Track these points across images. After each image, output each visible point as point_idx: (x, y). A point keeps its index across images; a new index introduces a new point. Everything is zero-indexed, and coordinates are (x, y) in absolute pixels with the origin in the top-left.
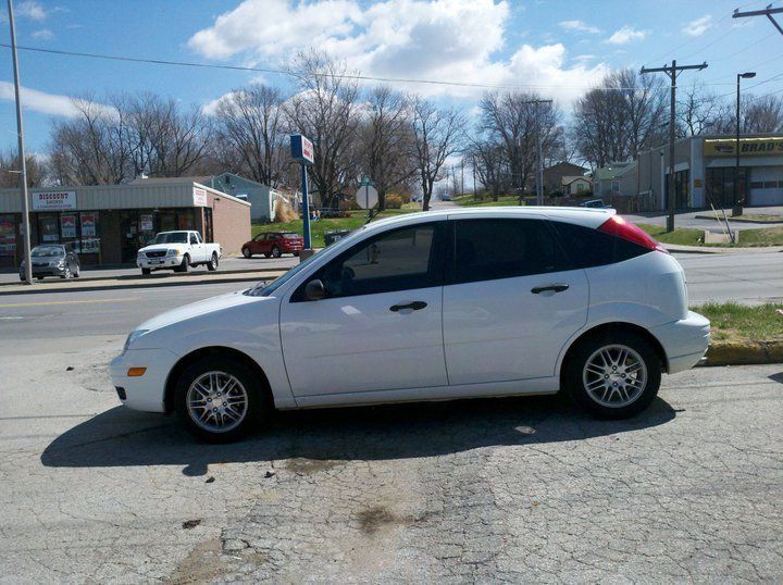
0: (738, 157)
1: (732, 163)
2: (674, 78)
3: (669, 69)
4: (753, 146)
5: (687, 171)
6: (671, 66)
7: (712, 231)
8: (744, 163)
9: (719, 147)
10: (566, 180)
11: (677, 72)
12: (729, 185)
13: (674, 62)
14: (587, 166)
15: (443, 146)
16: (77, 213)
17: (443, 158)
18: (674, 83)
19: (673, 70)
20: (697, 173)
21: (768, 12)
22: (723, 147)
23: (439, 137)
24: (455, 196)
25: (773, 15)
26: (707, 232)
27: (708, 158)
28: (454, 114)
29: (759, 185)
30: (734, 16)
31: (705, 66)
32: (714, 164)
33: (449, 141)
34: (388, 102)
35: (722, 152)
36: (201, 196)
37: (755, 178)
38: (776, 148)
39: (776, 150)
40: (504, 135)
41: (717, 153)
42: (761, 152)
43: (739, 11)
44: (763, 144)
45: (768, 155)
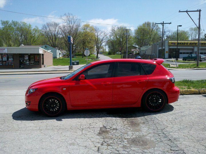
0: (177, 46)
1: (176, 47)
2: (163, 26)
4: (180, 43)
5: (164, 49)
6: (162, 23)
7: (172, 64)
8: (178, 47)
9: (172, 43)
10: (133, 50)
11: (164, 24)
12: (174, 53)
14: (137, 46)
15: (102, 40)
16: (7, 54)
17: (102, 43)
19: (163, 24)
20: (167, 49)
21: (187, 12)
23: (101, 38)
24: (104, 53)
25: (188, 12)
26: (170, 65)
27: (169, 46)
28: (105, 32)
29: (181, 53)
30: (179, 12)
31: (171, 23)
32: (171, 47)
33: (104, 39)
34: (88, 28)
35: (173, 45)
36: (41, 51)
37: (181, 51)
39: (186, 45)
40: (117, 38)
42: (182, 45)
43: (181, 11)
44: (183, 43)
45: (184, 46)
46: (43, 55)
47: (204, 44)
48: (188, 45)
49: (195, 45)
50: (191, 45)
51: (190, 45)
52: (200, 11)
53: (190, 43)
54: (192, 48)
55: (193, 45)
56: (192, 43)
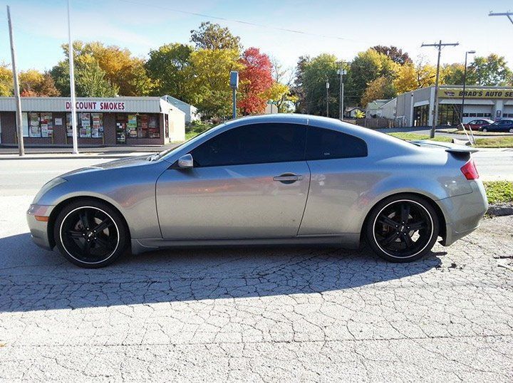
2: (440, 50)
3: (437, 45)
4: (466, 93)
5: (428, 105)
6: (438, 43)
10: (349, 109)
11: (442, 47)
13: (440, 41)
18: (439, 53)
19: (439, 46)
21: (508, 14)
22: (449, 93)
25: (510, 16)
26: (455, 140)
27: (440, 98)
29: (467, 114)
30: (490, 15)
31: (458, 44)
32: (443, 102)
35: (448, 96)
38: (478, 94)
39: (477, 96)
41: (445, 96)
42: (469, 97)
44: (470, 92)
45: (473, 99)
46: (167, 116)
48: (483, 96)
49: (497, 96)
50: (490, 97)
51: (487, 97)
53: (488, 94)
54: (492, 103)
55: (494, 96)
56: (492, 94)
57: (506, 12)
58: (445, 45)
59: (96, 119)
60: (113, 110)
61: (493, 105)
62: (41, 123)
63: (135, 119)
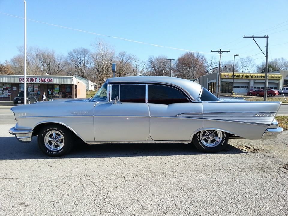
0: (233, 79)
2: (220, 54)
3: (219, 51)
4: (235, 76)
6: (220, 51)
9: (225, 76)
11: (222, 52)
13: (221, 49)
18: (220, 56)
21: (253, 37)
22: (226, 76)
27: (222, 79)
29: (236, 87)
30: (244, 37)
31: (229, 51)
32: (223, 81)
34: (125, 57)
35: (226, 77)
37: (235, 85)
38: (241, 77)
41: (225, 77)
42: (237, 78)
43: (246, 36)
44: (237, 76)
45: (239, 79)
46: (76, 86)
47: (262, 78)
48: (244, 78)
49: (251, 78)
50: (247, 78)
51: (246, 78)
52: (267, 37)
53: (246, 76)
54: (248, 81)
55: (249, 78)
56: (248, 76)
57: (252, 36)
58: (223, 51)
59: (36, 87)
60: (46, 83)
61: (248, 82)
62: (4, 89)
63: (58, 87)
